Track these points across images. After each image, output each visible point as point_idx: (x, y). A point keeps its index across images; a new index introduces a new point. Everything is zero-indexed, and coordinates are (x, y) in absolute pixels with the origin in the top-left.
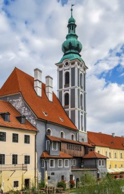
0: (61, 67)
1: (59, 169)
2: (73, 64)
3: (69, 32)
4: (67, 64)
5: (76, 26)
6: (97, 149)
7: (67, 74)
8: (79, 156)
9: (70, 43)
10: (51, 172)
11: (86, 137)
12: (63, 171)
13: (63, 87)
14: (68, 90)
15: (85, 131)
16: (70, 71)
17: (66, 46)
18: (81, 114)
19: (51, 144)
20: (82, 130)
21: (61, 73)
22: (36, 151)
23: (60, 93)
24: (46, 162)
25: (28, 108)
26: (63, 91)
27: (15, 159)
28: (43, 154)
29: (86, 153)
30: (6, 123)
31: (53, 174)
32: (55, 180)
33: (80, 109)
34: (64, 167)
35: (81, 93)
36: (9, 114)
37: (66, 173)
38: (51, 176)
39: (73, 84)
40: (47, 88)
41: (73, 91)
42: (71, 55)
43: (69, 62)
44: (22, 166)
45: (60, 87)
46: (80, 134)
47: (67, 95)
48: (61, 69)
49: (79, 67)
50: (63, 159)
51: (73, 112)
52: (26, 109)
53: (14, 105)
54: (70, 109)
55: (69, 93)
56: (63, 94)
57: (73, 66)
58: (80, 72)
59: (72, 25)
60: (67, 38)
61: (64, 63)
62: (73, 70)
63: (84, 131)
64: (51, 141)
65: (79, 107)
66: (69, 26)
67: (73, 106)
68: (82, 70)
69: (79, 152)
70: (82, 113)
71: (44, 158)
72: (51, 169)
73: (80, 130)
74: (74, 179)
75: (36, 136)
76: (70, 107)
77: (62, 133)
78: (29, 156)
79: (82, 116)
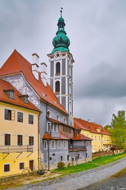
0: (52, 57)
1: (59, 150)
2: (64, 55)
3: (59, 29)
4: (58, 55)
5: (65, 24)
7: (58, 64)
9: (61, 38)
11: (73, 121)
12: (62, 152)
13: (55, 75)
14: (59, 79)
16: (61, 62)
17: (57, 39)
18: (70, 101)
21: (52, 63)
22: (39, 132)
23: (52, 81)
24: (48, 143)
26: (54, 79)
28: (45, 136)
29: (75, 135)
31: (54, 155)
32: (55, 161)
33: (69, 96)
34: (62, 148)
35: (69, 82)
36: (13, 91)
37: (64, 154)
38: (52, 157)
39: (64, 73)
40: (42, 74)
41: (64, 79)
43: (60, 53)
44: (26, 147)
45: (52, 75)
46: (69, 118)
47: (58, 83)
48: (52, 60)
50: (62, 140)
51: (64, 99)
52: (28, 89)
54: (60, 95)
55: (60, 81)
56: (55, 81)
57: (64, 58)
58: (69, 64)
59: (61, 23)
60: (57, 34)
61: (55, 54)
62: (64, 61)
64: (52, 122)
65: (68, 94)
66: (59, 24)
67: (64, 93)
68: (71, 62)
69: (70, 134)
71: (46, 139)
72: (53, 150)
73: (70, 115)
74: (70, 159)
75: (39, 116)
77: (58, 116)
78: (33, 137)
79: (70, 103)
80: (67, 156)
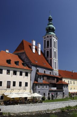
1: (43, 90)
4: (48, 37)
5: (52, 19)
6: (63, 80)
7: (48, 42)
10: (38, 91)
11: (57, 73)
16: (49, 40)
18: (55, 61)
20: (56, 69)
22: (31, 80)
24: (36, 86)
25: (28, 59)
27: (20, 84)
28: (34, 82)
29: (57, 81)
30: (17, 66)
33: (54, 59)
34: (45, 89)
35: (55, 51)
36: (18, 62)
38: (38, 93)
39: (51, 46)
41: (51, 50)
42: (50, 32)
44: (23, 87)
45: (45, 48)
47: (48, 52)
48: (45, 39)
49: (54, 38)
50: (45, 84)
51: (51, 60)
53: (21, 57)
54: (49, 59)
55: (49, 50)
56: (46, 51)
57: (51, 38)
58: (54, 41)
62: (51, 40)
63: (56, 70)
64: (38, 75)
66: (49, 20)
68: (56, 39)
69: (53, 81)
71: (35, 84)
74: (50, 95)
76: (49, 57)
77: (45, 71)
78: (27, 83)
79: (55, 62)
80: (48, 93)
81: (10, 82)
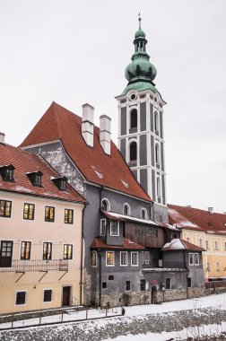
0: (123, 101)
2: (143, 96)
3: (137, 50)
4: (133, 97)
5: (146, 42)
6: (185, 235)
7: (134, 113)
8: (155, 246)
9: (138, 66)
10: (108, 275)
11: (165, 213)
12: (128, 273)
13: (128, 132)
14: (136, 137)
15: (164, 203)
16: (138, 108)
17: (132, 71)
18: (156, 176)
19: (108, 224)
20: (159, 201)
21: (123, 110)
22: (83, 236)
23: (123, 142)
24: (100, 257)
25: (72, 165)
26: (127, 139)
28: (94, 243)
29: (167, 241)
30: (36, 189)
31: (111, 278)
33: (155, 168)
34: (130, 266)
35: (155, 142)
37: (133, 277)
38: (108, 281)
39: (144, 128)
40: (101, 134)
41: (143, 138)
42: (140, 83)
43: (137, 94)
44: (58, 263)
45: (123, 132)
46: (156, 208)
47: (133, 146)
48: (123, 105)
49: (153, 102)
50: (129, 250)
51: (144, 173)
52: (69, 166)
53: (49, 160)
54: (138, 168)
55: (138, 141)
56: (128, 143)
57: (143, 100)
58: (154, 110)
59: (140, 41)
60: (133, 59)
61: (129, 95)
62: (143, 106)
63: (161, 204)
64: (108, 220)
65: (153, 165)
66: (136, 42)
67: (144, 162)
68: (157, 106)
70: (158, 173)
71: (96, 249)
72: (109, 270)
73: (156, 202)
74: (147, 287)
75: (83, 211)
76: (138, 164)
77: (126, 207)
78: (71, 246)
79: (158, 179)
80: (139, 282)
81: (12, 242)
